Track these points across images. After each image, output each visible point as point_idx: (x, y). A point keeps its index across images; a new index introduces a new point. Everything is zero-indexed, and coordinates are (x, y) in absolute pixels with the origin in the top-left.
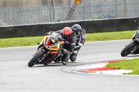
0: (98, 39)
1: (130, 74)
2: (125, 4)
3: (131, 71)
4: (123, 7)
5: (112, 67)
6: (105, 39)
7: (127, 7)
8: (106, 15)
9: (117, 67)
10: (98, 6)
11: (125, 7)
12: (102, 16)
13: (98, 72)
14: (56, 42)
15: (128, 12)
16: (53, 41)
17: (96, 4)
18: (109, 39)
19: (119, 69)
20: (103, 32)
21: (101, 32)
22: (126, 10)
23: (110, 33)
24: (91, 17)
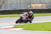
0: (11, 17)
1: (22, 30)
3: (23, 29)
4: (20, 5)
5: (16, 27)
6: (13, 17)
8: (13, 8)
10: (11, 5)
13: (11, 29)
15: (22, 7)
18: (14, 17)
21: (11, 14)
22: (21, 6)
23: (15, 15)
24: (8, 9)
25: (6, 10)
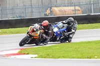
2: (32, 8)
3: (36, 56)
4: (30, 10)
5: (23, 53)
6: (18, 33)
7: (33, 10)
8: (18, 16)
9: (26, 53)
10: (12, 9)
11: (32, 10)
12: (15, 17)
13: (13, 57)
14: (37, 30)
15: (34, 13)
16: (35, 30)
17: (11, 8)
19: (28, 54)
20: (16, 28)
22: (32, 12)
23: (21, 28)
24: (7, 17)
25: (3, 19)
